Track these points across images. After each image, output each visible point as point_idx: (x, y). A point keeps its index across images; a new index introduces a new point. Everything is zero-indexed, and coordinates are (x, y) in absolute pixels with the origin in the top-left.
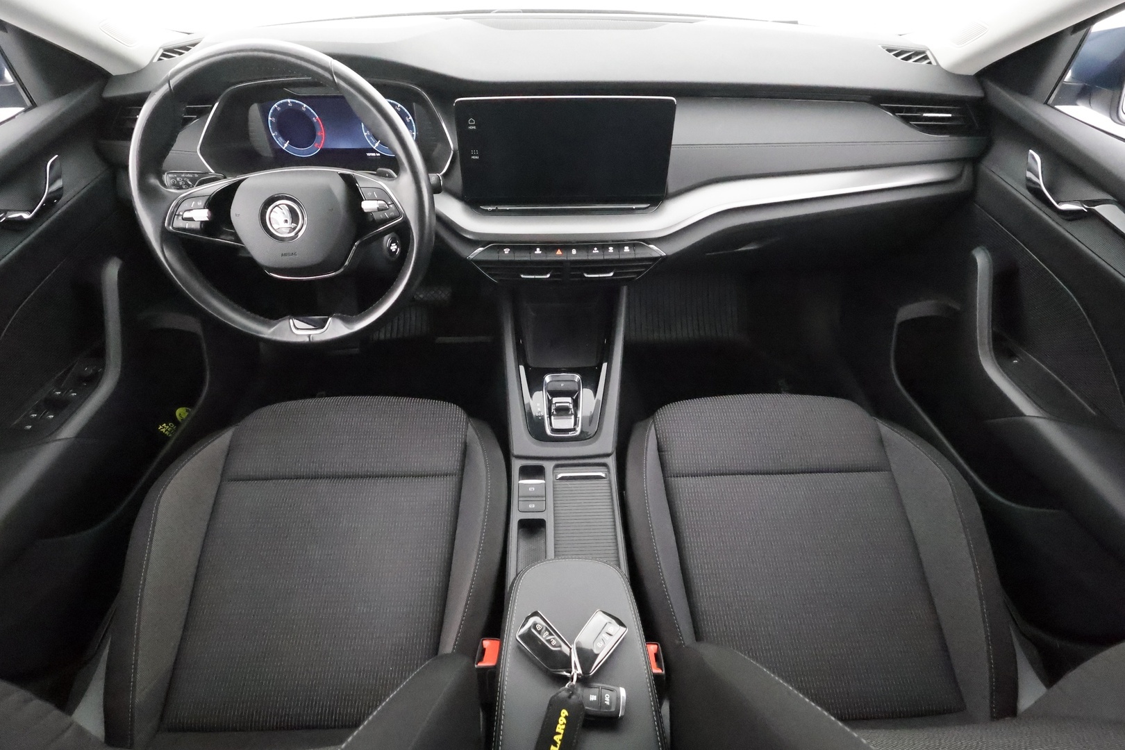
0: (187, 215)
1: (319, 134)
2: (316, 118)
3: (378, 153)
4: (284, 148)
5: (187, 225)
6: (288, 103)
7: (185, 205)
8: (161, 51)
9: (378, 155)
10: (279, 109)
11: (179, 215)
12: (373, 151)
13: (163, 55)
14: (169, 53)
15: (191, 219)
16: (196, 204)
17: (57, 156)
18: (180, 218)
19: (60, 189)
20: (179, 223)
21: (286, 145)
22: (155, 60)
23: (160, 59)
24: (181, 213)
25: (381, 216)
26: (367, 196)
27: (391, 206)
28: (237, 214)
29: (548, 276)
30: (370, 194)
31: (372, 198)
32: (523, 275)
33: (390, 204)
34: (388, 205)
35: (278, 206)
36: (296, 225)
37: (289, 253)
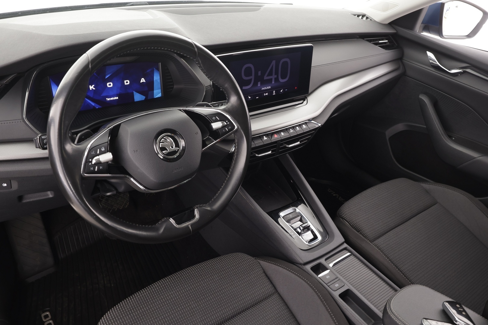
5: (97, 168)
7: (93, 153)
11: (89, 162)
16: (100, 150)
24: (90, 160)
25: (224, 131)
26: (213, 120)
27: (228, 123)
28: (135, 150)
29: (270, 152)
30: (215, 118)
31: (216, 121)
32: (257, 155)
33: (228, 122)
34: (226, 123)
35: (163, 138)
36: (178, 148)
37: (177, 169)
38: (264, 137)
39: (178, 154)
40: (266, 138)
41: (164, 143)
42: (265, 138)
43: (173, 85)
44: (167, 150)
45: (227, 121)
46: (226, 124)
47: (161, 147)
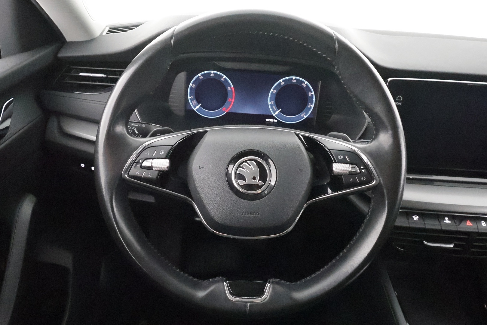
0: (146, 163)
1: (229, 100)
2: (231, 87)
3: (276, 119)
4: (195, 110)
5: (144, 174)
6: (211, 73)
7: (147, 153)
8: (108, 29)
9: (276, 121)
10: (201, 78)
11: (138, 162)
12: (272, 117)
13: (109, 31)
14: (113, 30)
15: (150, 168)
16: (158, 153)
17: (13, 98)
18: (139, 166)
19: (7, 128)
20: (136, 171)
21: (197, 107)
22: (104, 33)
23: (107, 33)
24: (141, 161)
25: (351, 180)
26: (338, 158)
27: (363, 171)
28: (201, 166)
29: (452, 246)
30: (342, 157)
31: (343, 161)
32: (425, 242)
33: (362, 169)
34: (360, 169)
35: (246, 161)
36: (264, 183)
37: (251, 212)
38: (447, 218)
39: (259, 191)
40: (450, 222)
41: (244, 169)
42: (447, 220)
43: (331, 113)
44: (246, 181)
45: (361, 167)
46: (358, 171)
47: (238, 172)
